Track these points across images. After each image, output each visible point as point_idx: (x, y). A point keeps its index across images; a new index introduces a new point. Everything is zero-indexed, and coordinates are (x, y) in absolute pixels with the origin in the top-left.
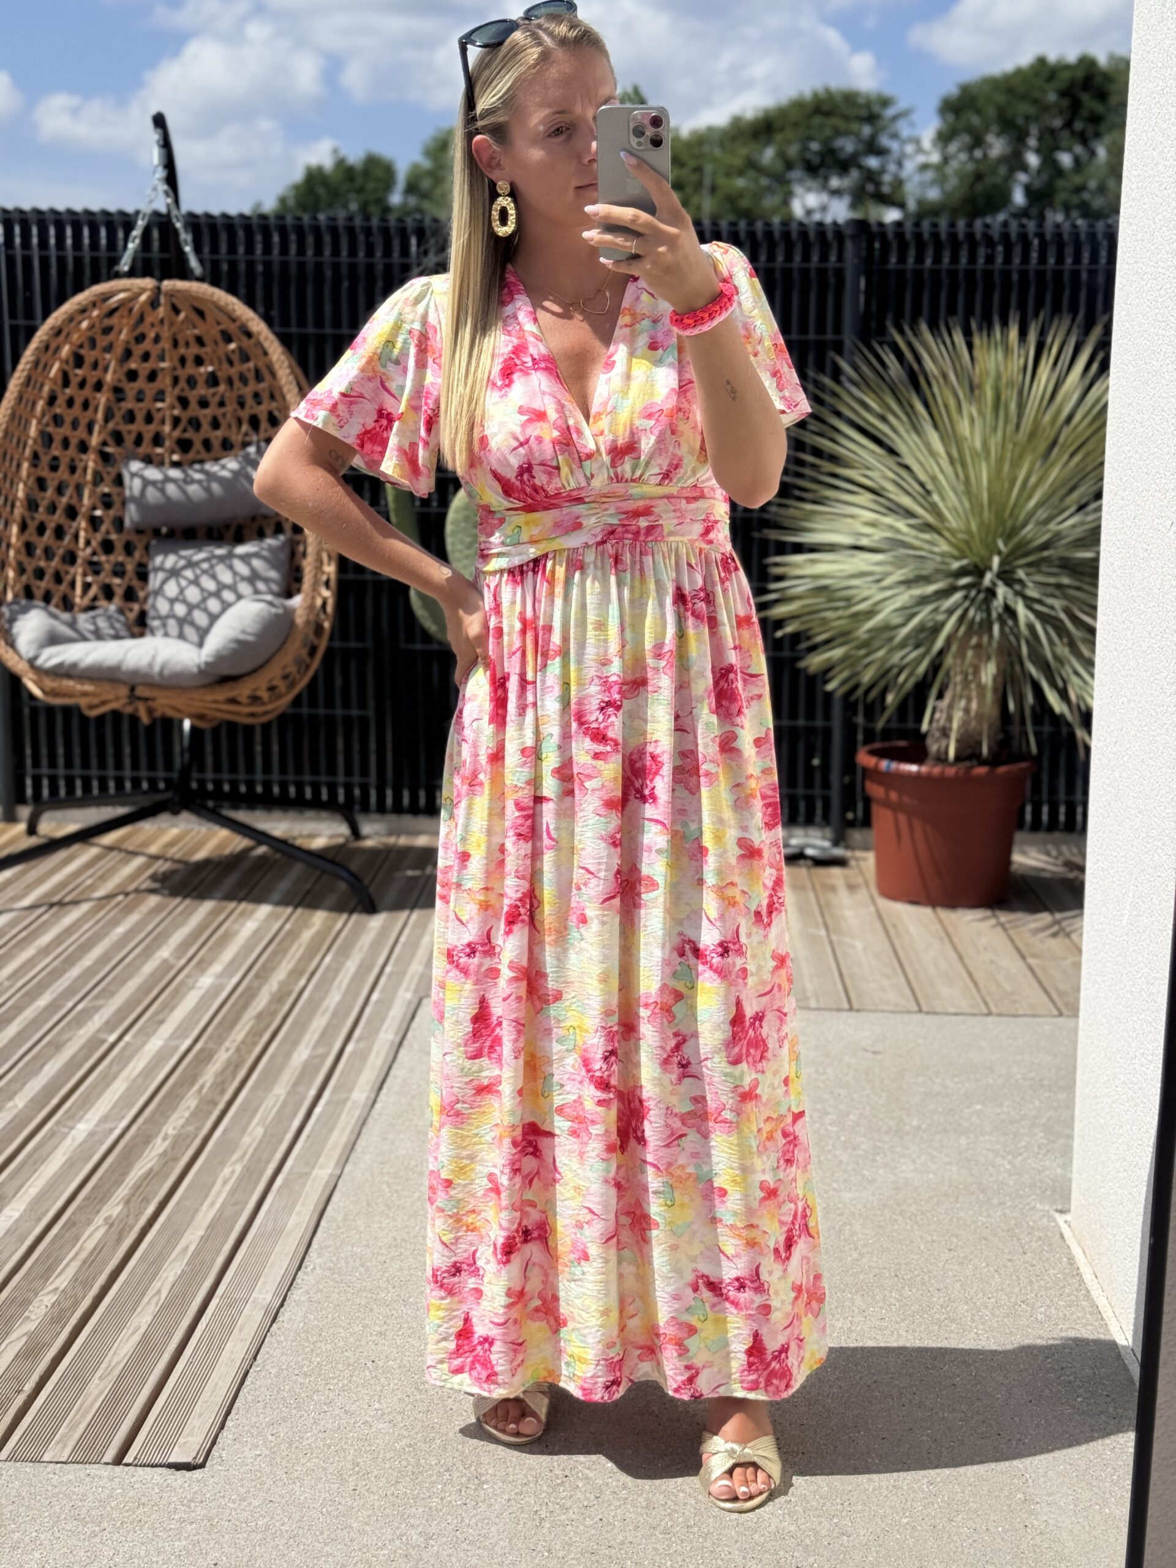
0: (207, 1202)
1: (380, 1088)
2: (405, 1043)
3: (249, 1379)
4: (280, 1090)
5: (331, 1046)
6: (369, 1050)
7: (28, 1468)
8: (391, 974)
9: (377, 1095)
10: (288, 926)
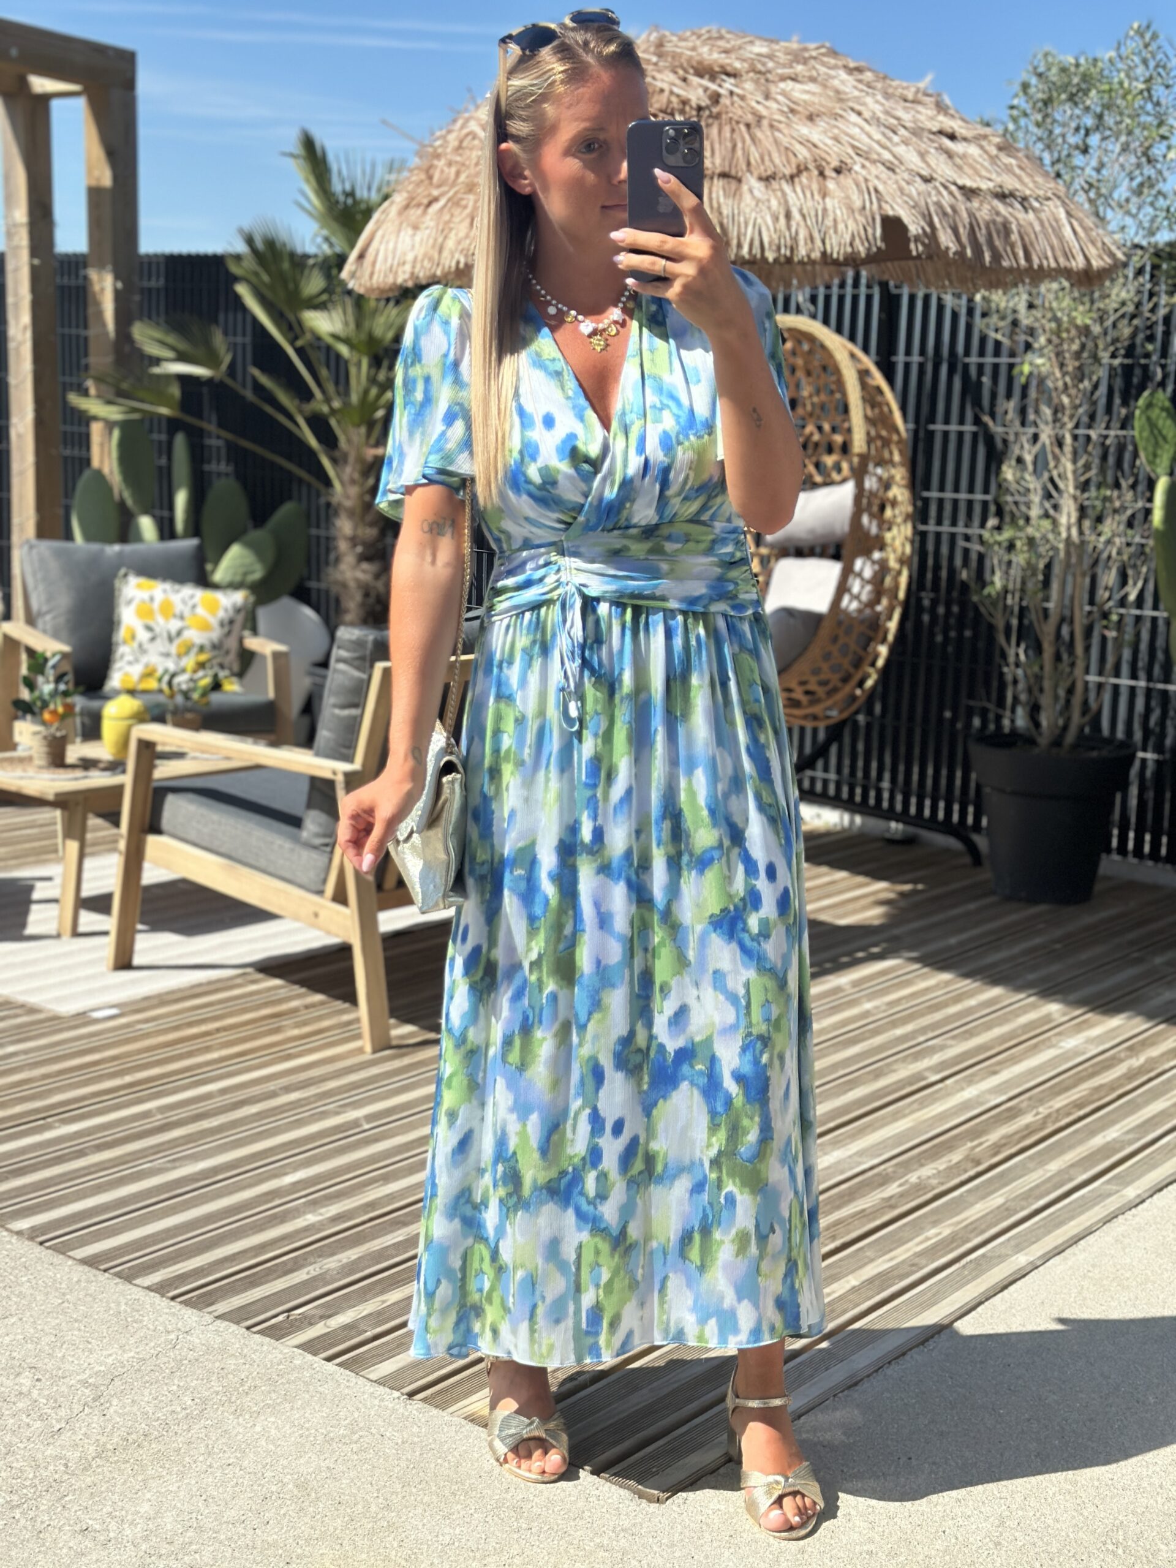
0: (887, 1257)
1: (1160, 1190)
4: (1054, 1166)
5: (1147, 1133)
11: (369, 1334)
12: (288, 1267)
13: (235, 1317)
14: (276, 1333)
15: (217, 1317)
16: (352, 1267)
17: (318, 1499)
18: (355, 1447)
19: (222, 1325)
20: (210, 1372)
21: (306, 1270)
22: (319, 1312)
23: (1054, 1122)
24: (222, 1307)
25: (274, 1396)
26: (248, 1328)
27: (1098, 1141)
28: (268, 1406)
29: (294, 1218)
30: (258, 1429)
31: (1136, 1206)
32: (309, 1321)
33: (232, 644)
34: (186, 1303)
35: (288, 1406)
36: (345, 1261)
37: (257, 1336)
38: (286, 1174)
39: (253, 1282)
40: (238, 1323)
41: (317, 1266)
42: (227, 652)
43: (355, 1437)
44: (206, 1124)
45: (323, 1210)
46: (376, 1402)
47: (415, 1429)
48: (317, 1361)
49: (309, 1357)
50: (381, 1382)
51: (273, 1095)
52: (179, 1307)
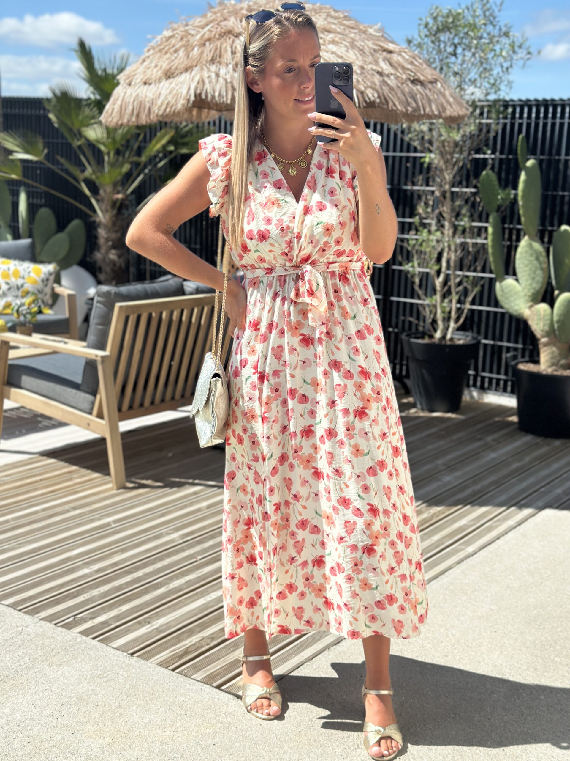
1: (483, 548)
2: (518, 528)
3: (301, 667)
4: (436, 538)
5: (479, 521)
6: (497, 526)
7: (182, 678)
8: (542, 492)
9: (479, 551)
10: (510, 460)
11: (113, 626)
12: (75, 594)
13: (49, 619)
14: (68, 626)
15: (41, 619)
16: (106, 594)
17: (87, 704)
18: (105, 680)
19: (43, 623)
20: (37, 646)
21: (83, 596)
22: (90, 616)
23: (437, 517)
24: (43, 614)
25: (67, 657)
26: (55, 624)
27: (457, 525)
28: (64, 662)
29: (78, 571)
30: (60, 672)
31: (472, 555)
32: (84, 620)
33: (48, 290)
34: (26, 613)
35: (74, 661)
36: (102, 591)
37: (60, 629)
38: (74, 549)
39: (58, 602)
40: (50, 622)
41: (89, 594)
42: (46, 295)
43: (106, 675)
44: (35, 526)
45: (92, 567)
46: (116, 658)
47: (134, 670)
48: (88, 639)
49: (84, 638)
50: (117, 649)
51: (67, 511)
52: (23, 614)
